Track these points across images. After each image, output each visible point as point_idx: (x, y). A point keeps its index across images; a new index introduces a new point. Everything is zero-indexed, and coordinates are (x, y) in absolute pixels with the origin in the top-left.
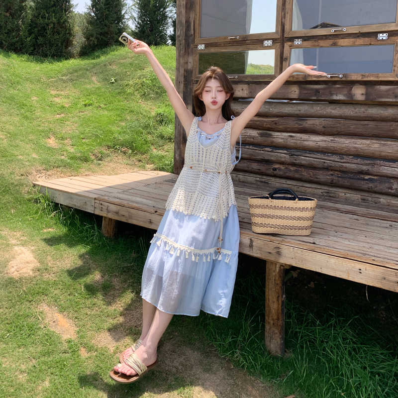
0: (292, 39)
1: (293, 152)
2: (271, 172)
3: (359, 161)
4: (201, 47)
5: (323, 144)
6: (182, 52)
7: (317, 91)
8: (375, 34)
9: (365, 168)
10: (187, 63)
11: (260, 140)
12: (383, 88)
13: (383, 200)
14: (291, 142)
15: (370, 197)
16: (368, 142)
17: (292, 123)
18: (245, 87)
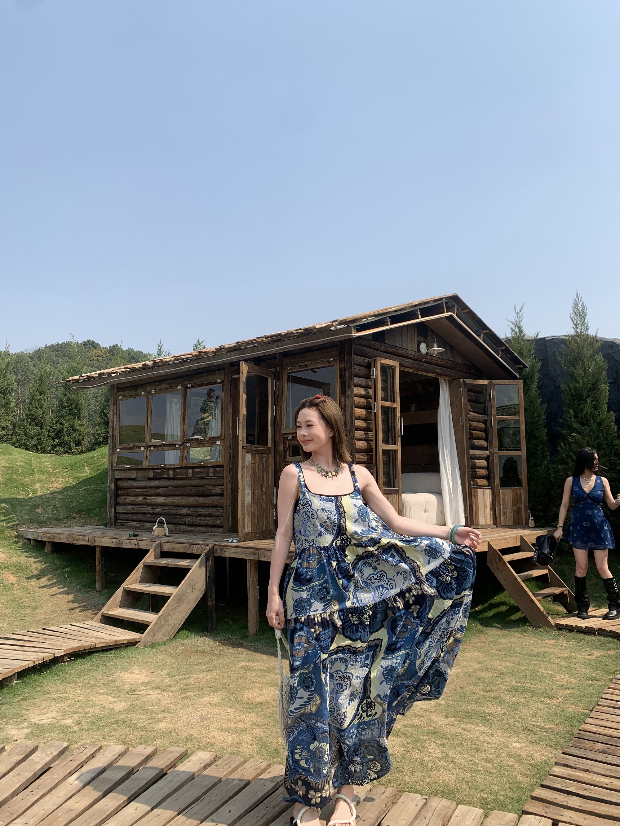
0: (150, 447)
1: (154, 507)
2: (145, 519)
3: (174, 508)
4: (118, 450)
5: (163, 501)
6: (111, 453)
7: (158, 473)
8: (175, 445)
9: (175, 511)
11: (142, 502)
12: (178, 470)
13: (182, 527)
14: (153, 502)
15: (178, 527)
16: (177, 498)
17: (153, 491)
18: (135, 472)
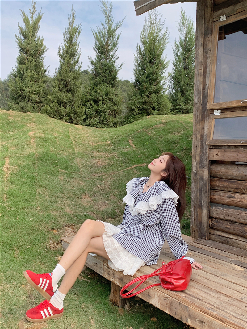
4: (217, 113)
6: (199, 118)
10: (204, 128)
